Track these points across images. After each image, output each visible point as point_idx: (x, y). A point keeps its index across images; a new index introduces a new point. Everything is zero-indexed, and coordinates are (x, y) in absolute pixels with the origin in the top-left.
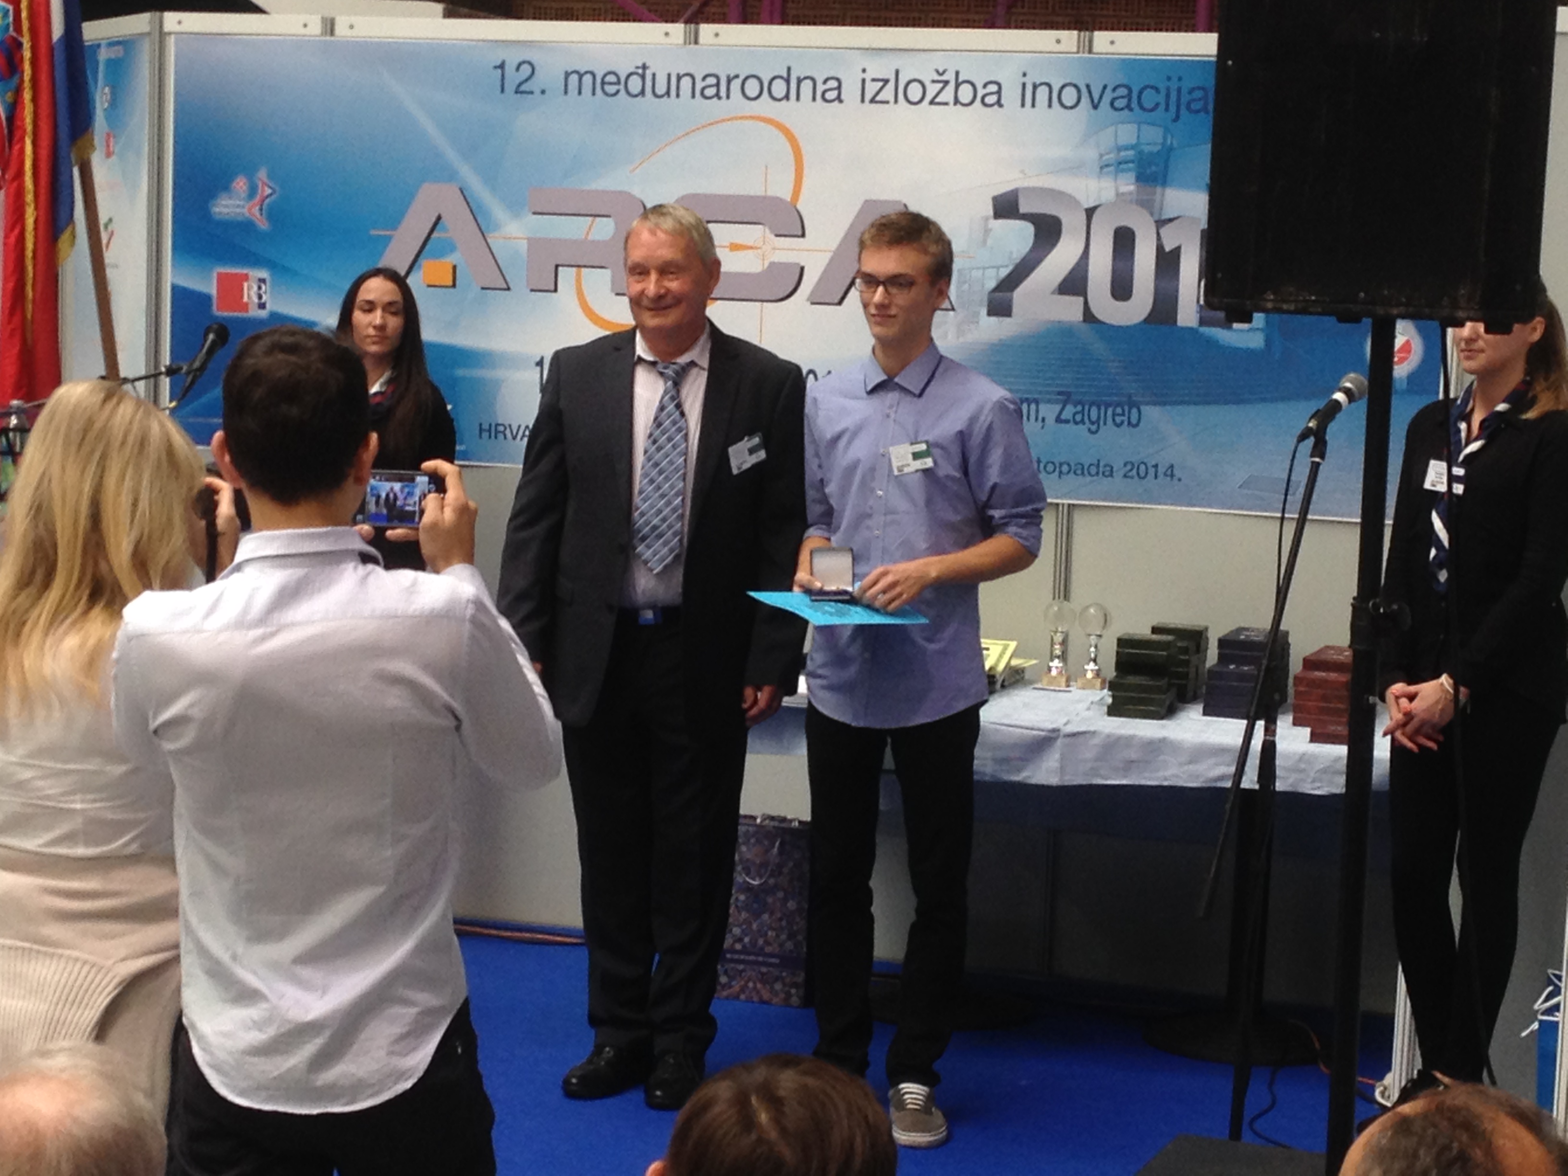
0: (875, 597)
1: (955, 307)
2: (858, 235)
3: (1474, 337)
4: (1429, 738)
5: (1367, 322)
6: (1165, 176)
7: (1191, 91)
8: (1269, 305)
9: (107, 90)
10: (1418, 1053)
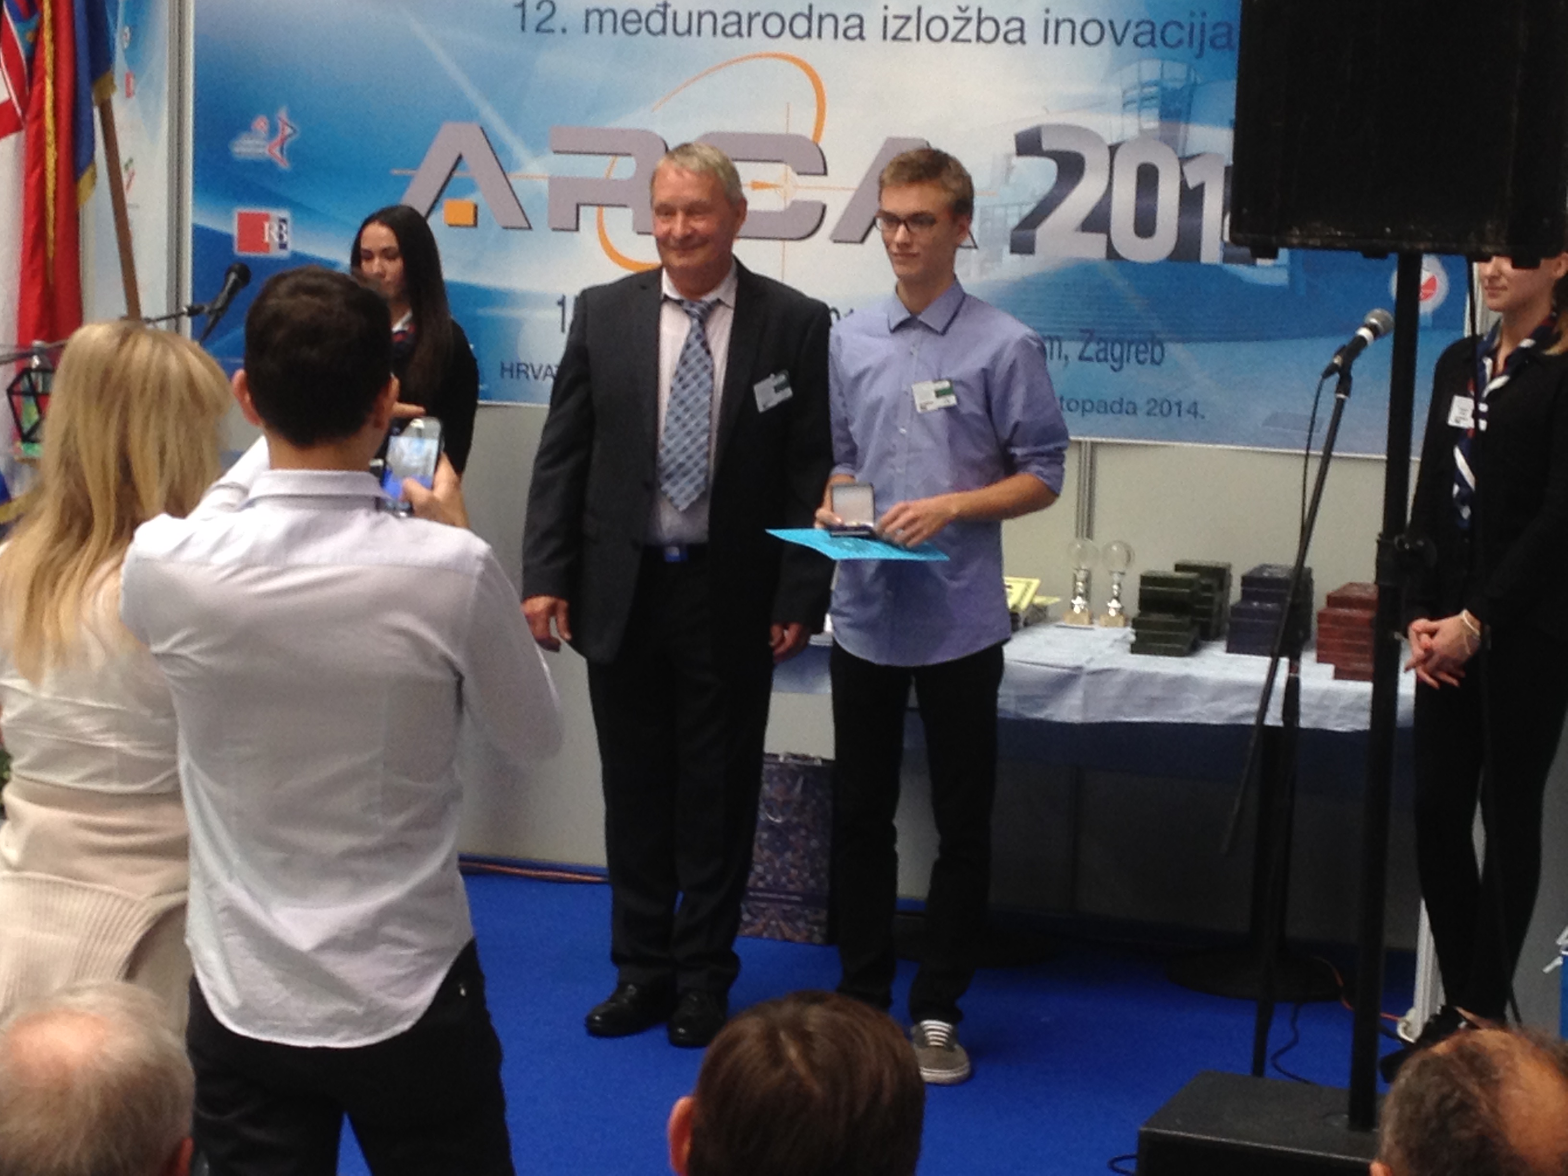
0: (894, 532)
1: (978, 245)
2: (878, 174)
3: (1496, 274)
4: (1450, 674)
5: (1394, 257)
6: (1189, 113)
7: (1216, 26)
8: (1295, 241)
9: (127, 30)
10: (1441, 989)
